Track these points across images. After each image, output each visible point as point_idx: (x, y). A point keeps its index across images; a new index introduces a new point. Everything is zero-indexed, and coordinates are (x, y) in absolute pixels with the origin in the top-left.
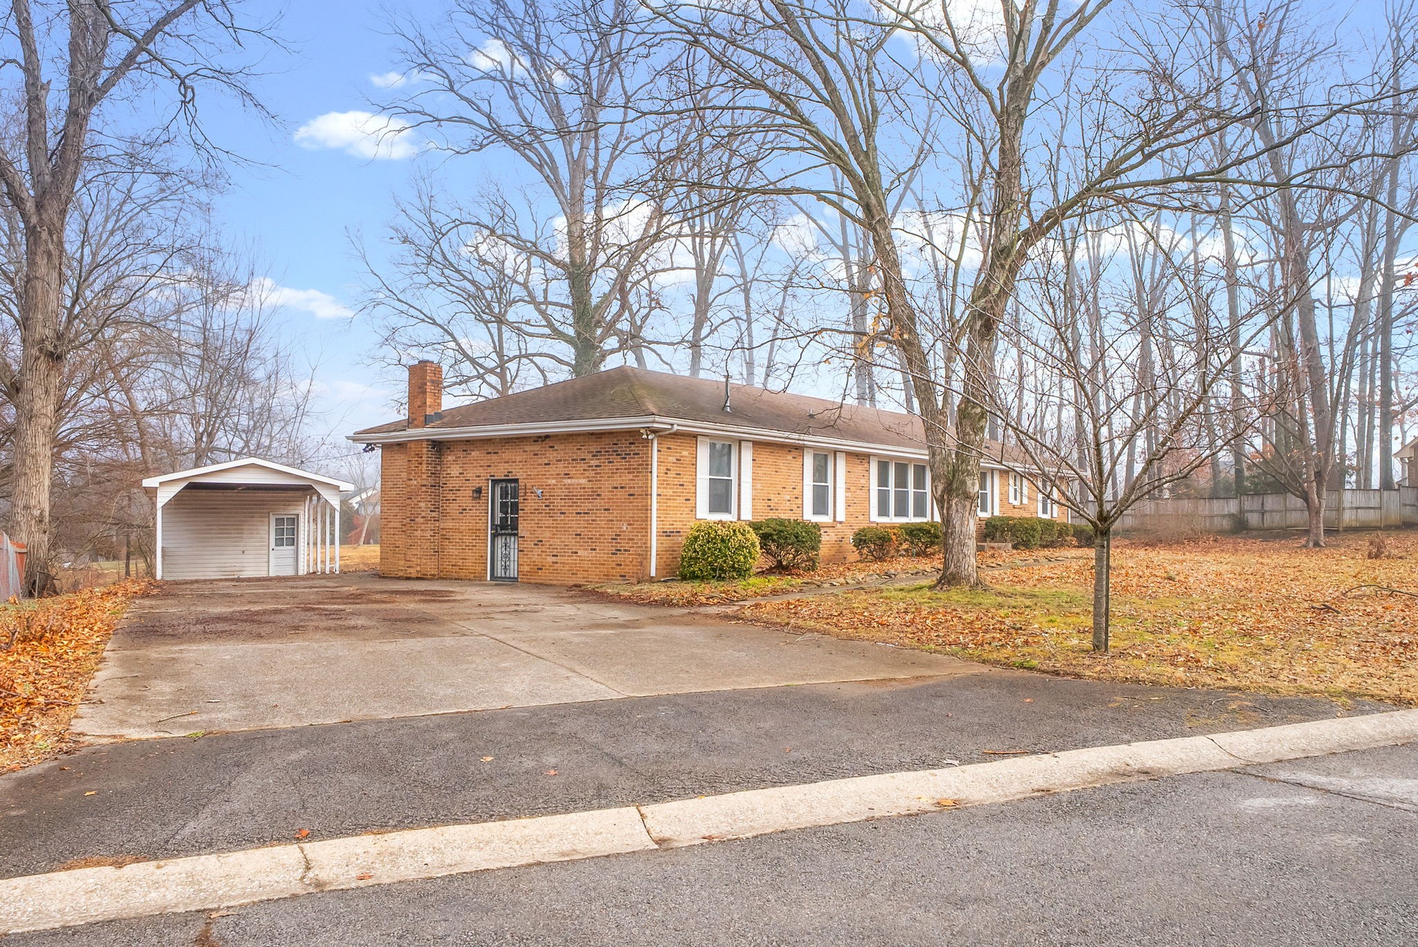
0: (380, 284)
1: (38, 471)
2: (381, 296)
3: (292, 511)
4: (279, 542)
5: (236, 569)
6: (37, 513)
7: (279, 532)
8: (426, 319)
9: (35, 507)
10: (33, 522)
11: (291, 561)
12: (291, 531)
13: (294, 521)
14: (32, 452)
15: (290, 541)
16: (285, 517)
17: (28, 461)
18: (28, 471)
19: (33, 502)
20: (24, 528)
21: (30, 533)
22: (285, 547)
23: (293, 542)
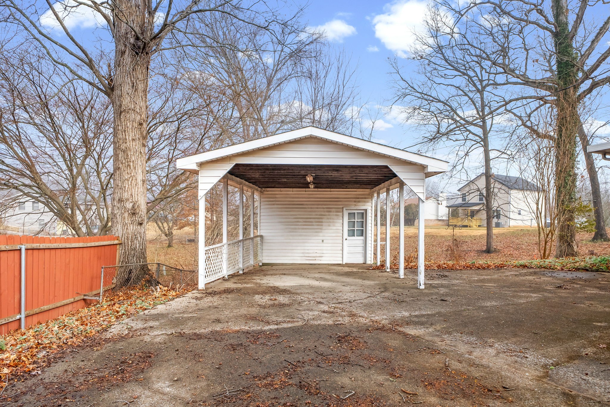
0: (407, 85)
1: (129, 165)
2: (407, 91)
3: (363, 206)
4: (352, 233)
5: (318, 255)
6: (129, 205)
7: (352, 224)
8: (434, 100)
9: (127, 200)
10: (126, 215)
11: (360, 250)
12: (360, 224)
13: (363, 215)
14: (123, 147)
15: (360, 232)
16: (356, 212)
17: (120, 156)
18: (121, 166)
19: (126, 195)
20: (119, 219)
21: (124, 225)
22: (356, 238)
23: (362, 233)
